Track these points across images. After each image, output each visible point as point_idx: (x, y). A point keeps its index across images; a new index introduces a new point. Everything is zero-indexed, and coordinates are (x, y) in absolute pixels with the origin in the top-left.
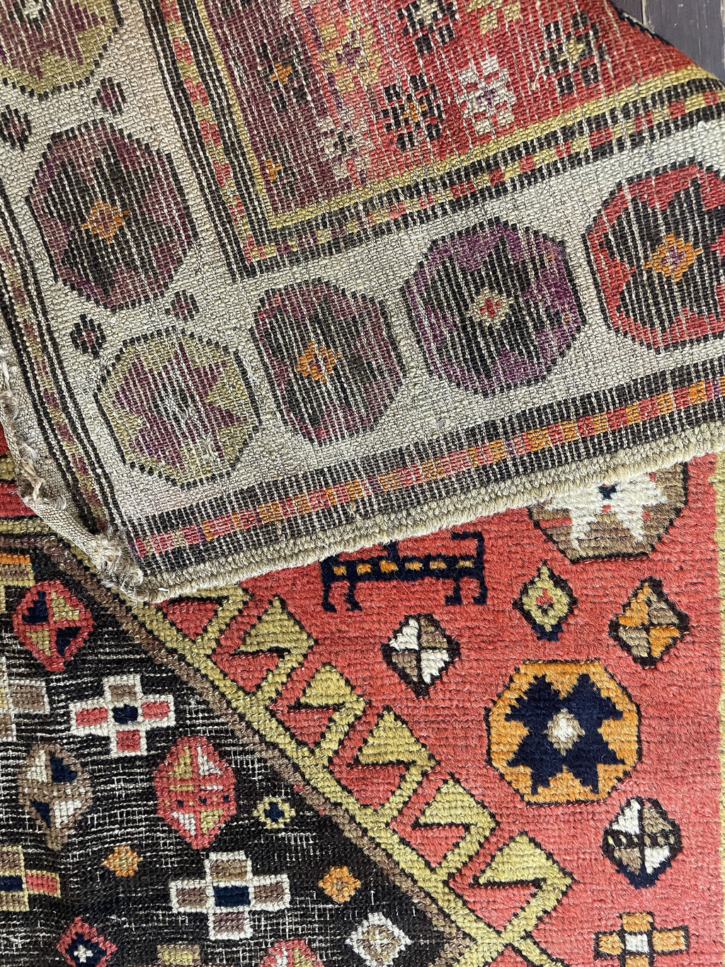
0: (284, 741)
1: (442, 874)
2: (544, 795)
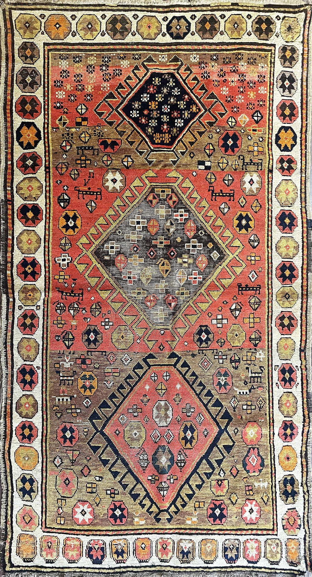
0: (204, 222)
1: (225, 245)
2: (241, 232)
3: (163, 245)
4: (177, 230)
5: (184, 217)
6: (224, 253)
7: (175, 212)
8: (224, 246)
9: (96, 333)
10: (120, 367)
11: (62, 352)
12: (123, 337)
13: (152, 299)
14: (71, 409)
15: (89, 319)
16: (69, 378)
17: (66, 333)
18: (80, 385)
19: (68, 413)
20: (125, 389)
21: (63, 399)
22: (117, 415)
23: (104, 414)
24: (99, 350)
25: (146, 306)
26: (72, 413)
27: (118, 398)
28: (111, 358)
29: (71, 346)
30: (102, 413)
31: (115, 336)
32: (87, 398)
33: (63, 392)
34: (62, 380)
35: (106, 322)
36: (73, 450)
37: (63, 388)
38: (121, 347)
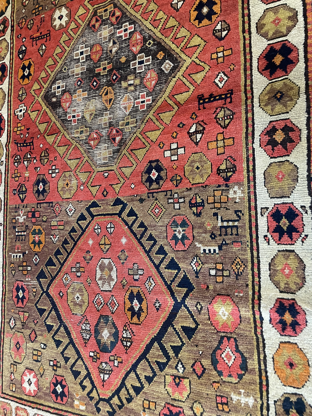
0: (152, 28)
1: (180, 48)
2: (201, 25)
3: (106, 71)
4: (121, 48)
5: (129, 31)
6: (179, 59)
7: (119, 28)
8: (178, 50)
9: (45, 182)
10: (65, 219)
11: (17, 206)
12: (67, 184)
13: (95, 136)
14: (23, 266)
15: (39, 168)
16: (23, 233)
17: (21, 186)
18: (31, 241)
19: (20, 270)
20: (69, 244)
21: (17, 256)
22: (61, 274)
23: (50, 273)
24: (47, 201)
25: (90, 146)
26: (23, 270)
27: (62, 255)
28: (57, 209)
29: (24, 199)
30: (49, 271)
31: (61, 184)
32: (36, 254)
33: (18, 249)
34: (18, 235)
35: (53, 169)
36: (24, 312)
37: (18, 244)
38: (65, 196)
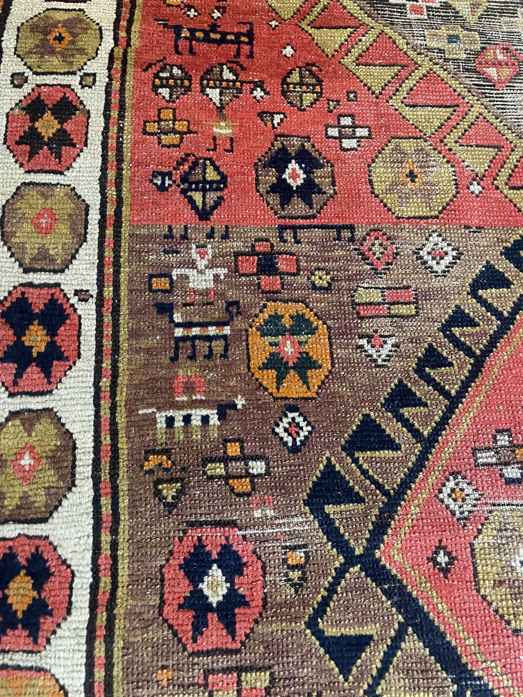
9: (308, 160)
10: (416, 281)
11: (178, 231)
12: (412, 176)
14: (226, 460)
16: (212, 331)
17: (195, 164)
18: (259, 359)
19: (211, 478)
20: (451, 365)
21: (187, 419)
22: (429, 479)
23: (370, 478)
24: (325, 222)
27: (425, 405)
28: (376, 248)
29: (214, 208)
30: (364, 472)
32: (293, 409)
33: (189, 388)
34: (184, 339)
35: (344, 127)
36: (240, 670)
38: (409, 210)
